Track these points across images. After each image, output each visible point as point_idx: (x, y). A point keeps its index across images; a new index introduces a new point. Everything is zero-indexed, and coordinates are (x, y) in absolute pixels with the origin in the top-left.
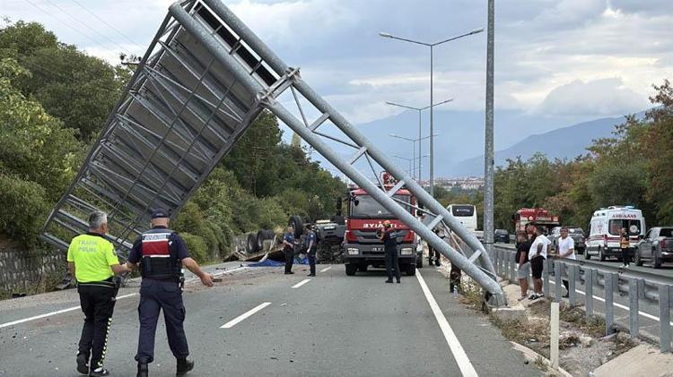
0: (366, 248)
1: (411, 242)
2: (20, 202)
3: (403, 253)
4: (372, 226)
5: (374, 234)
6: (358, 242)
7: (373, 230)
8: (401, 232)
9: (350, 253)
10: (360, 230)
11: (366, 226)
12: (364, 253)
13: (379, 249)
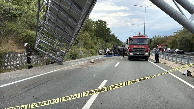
3: (145, 55)
4: (137, 47)
6: (133, 52)
7: (137, 48)
8: (145, 49)
9: (130, 54)
10: (133, 48)
11: (135, 47)
13: (139, 54)
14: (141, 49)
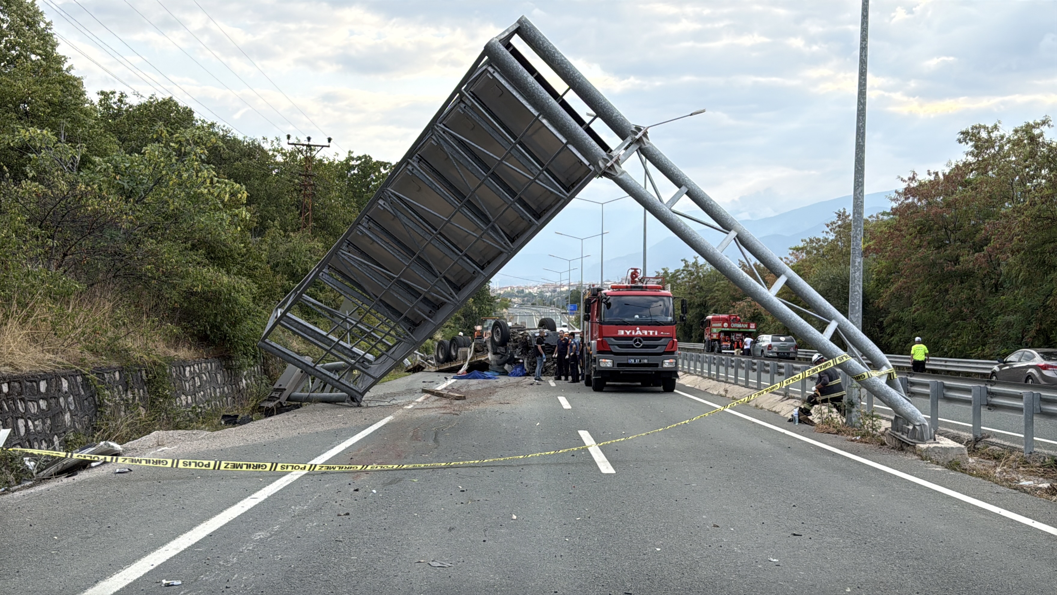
0: (623, 360)
1: (673, 353)
2: (228, 301)
3: (665, 366)
4: (628, 333)
5: (631, 342)
6: (611, 352)
7: (630, 338)
8: (663, 340)
9: (602, 365)
10: (614, 338)
11: (622, 333)
12: (619, 365)
13: (637, 361)
14: (645, 342)
